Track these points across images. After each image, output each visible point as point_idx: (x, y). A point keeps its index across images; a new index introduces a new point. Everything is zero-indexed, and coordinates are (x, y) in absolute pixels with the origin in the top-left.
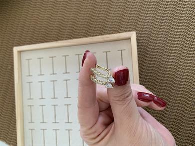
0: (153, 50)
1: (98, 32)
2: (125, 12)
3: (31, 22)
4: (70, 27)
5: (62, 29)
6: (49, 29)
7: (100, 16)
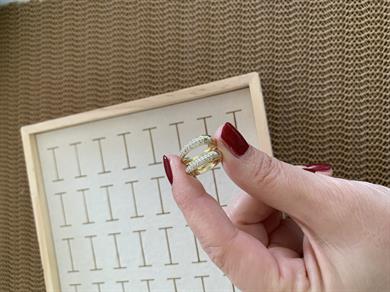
0: (285, 84)
1: (170, 77)
2: (212, 24)
3: (38, 95)
4: (114, 83)
5: (101, 92)
6: (76, 98)
7: (165, 45)
